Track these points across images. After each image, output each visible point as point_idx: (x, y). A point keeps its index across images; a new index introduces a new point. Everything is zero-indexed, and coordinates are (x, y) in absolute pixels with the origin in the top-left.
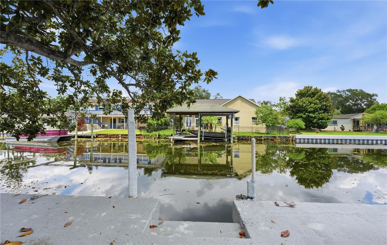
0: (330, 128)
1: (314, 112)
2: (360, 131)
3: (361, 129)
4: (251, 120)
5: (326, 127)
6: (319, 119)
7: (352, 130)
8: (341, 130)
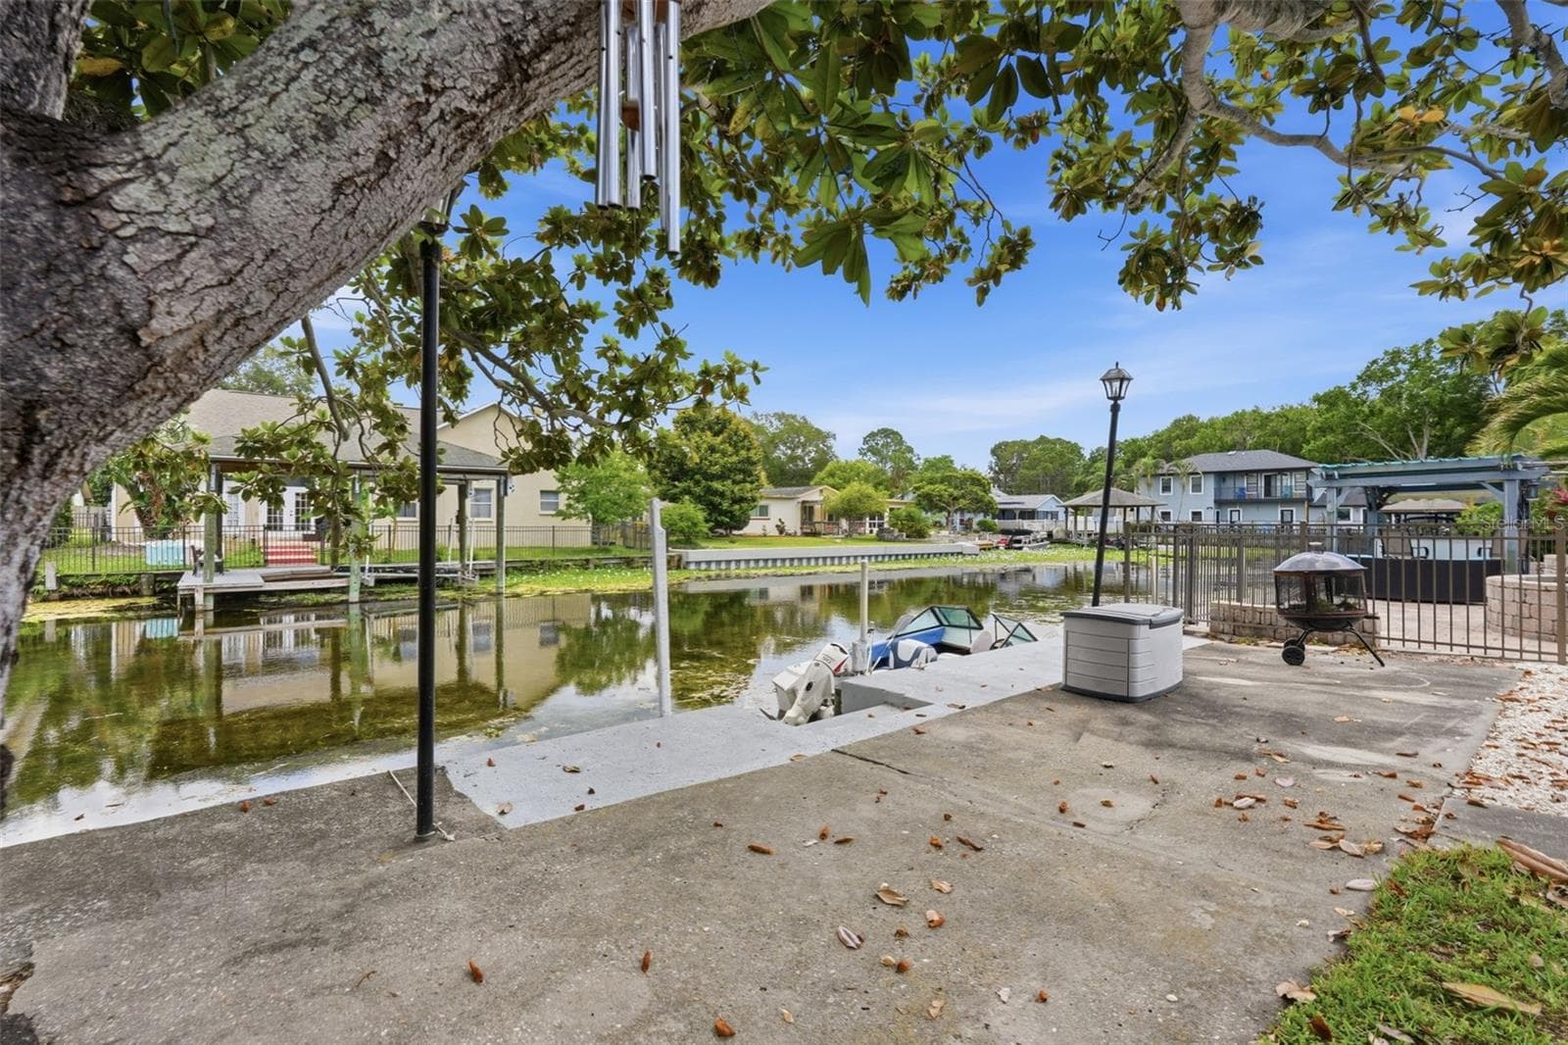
0: (753, 527)
1: (722, 477)
2: (815, 534)
3: (819, 528)
4: (538, 500)
5: (745, 523)
6: (735, 501)
7: (799, 533)
8: (777, 533)
